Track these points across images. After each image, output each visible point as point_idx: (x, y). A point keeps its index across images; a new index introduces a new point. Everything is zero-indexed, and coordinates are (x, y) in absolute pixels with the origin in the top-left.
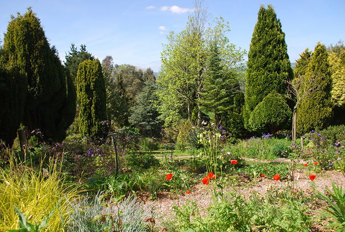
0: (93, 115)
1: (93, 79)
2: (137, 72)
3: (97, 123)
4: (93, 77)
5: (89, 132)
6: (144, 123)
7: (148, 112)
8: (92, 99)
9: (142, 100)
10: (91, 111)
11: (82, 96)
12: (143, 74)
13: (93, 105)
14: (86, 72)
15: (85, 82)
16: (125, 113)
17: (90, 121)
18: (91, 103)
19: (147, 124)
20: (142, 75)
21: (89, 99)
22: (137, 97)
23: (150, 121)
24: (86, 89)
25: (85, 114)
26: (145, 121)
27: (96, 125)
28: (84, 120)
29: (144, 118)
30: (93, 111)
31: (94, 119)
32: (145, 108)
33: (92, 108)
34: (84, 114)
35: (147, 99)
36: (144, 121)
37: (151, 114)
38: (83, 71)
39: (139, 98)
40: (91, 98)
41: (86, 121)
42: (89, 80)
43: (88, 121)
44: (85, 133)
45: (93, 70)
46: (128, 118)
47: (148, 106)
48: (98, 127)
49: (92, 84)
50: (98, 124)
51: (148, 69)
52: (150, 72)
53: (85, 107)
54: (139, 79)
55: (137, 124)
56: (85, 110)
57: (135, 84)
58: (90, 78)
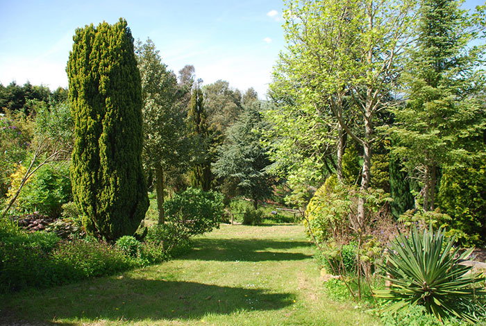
0: (103, 160)
1: (106, 65)
2: (231, 92)
3: (111, 180)
4: (106, 61)
5: (94, 201)
6: (240, 174)
7: (247, 156)
8: (103, 117)
9: (237, 135)
10: (98, 150)
11: (77, 109)
12: (242, 96)
13: (103, 135)
14: (90, 49)
15: (86, 73)
16: (194, 158)
17: (96, 175)
18: (97, 129)
19: (244, 176)
20: (240, 98)
21: (94, 117)
22: (229, 130)
23: (249, 172)
24: (86, 91)
25: (83, 155)
26: (240, 171)
27: (109, 185)
28: (81, 170)
29: (240, 166)
30: (103, 148)
31: (106, 169)
32: (242, 148)
33: (100, 141)
34: (80, 155)
35: (247, 134)
36: (238, 171)
37: (252, 160)
38: (82, 47)
39: (232, 131)
40: (99, 116)
41: (87, 174)
42: (96, 71)
43: (90, 173)
44: (85, 204)
45: (107, 45)
46: (210, 165)
47: (248, 145)
48: (115, 191)
49: (102, 78)
50: (115, 183)
51: (249, 89)
52: (252, 95)
53: (84, 139)
54: (235, 102)
55: (226, 176)
56: (83, 145)
57: (227, 110)
58: (98, 64)
